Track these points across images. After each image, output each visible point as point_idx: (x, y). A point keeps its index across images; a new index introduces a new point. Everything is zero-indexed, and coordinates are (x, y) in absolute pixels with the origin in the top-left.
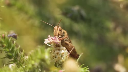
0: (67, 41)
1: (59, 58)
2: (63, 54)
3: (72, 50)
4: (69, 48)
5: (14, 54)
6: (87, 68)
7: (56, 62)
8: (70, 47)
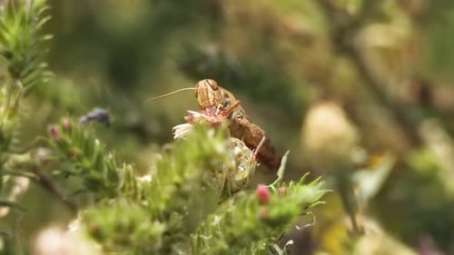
0: (242, 117)
1: (230, 170)
2: (240, 155)
3: (261, 143)
4: (252, 137)
5: (105, 174)
6: (319, 181)
7: (227, 181)
8: (254, 135)
